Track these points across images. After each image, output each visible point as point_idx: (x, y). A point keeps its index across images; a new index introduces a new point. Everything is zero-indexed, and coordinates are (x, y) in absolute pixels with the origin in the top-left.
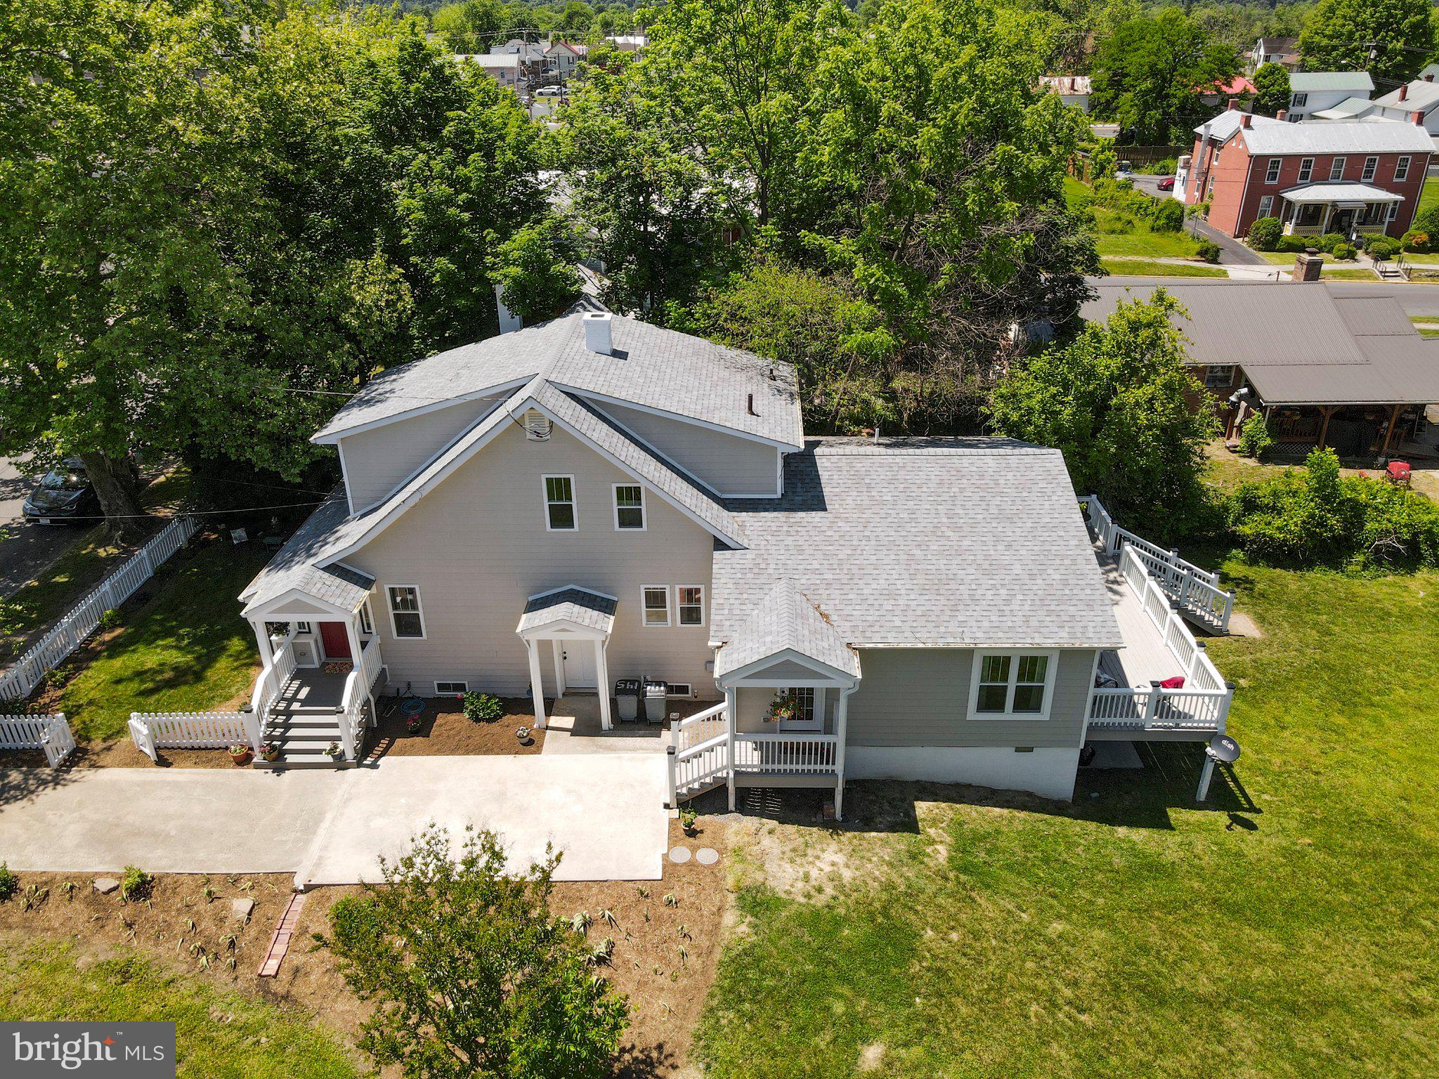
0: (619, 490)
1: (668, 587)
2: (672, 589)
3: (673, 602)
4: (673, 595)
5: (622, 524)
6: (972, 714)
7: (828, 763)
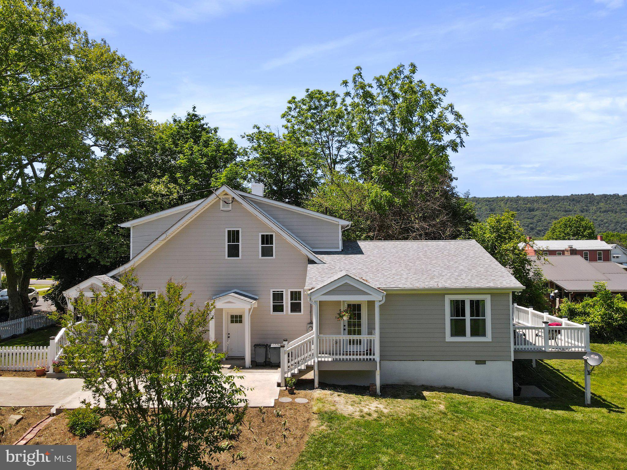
0: (263, 236)
1: (284, 290)
2: (287, 291)
3: (287, 299)
4: (287, 295)
5: (263, 255)
6: (449, 338)
7: (370, 355)
